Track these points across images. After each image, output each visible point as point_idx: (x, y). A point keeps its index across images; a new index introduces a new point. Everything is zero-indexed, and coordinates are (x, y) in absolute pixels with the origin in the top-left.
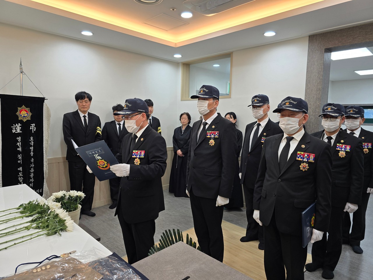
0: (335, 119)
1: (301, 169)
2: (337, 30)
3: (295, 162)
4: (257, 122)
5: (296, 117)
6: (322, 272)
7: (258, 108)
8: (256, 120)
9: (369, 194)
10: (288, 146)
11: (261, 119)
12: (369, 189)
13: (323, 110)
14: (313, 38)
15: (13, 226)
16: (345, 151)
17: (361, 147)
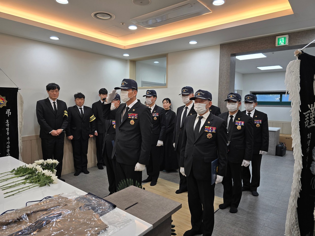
0: (235, 103)
1: (208, 137)
3: (204, 133)
4: (185, 106)
5: (204, 103)
7: (186, 96)
8: (185, 104)
9: (261, 154)
10: (199, 122)
11: (188, 104)
12: (260, 151)
14: (223, 46)
15: (13, 182)
16: (241, 125)
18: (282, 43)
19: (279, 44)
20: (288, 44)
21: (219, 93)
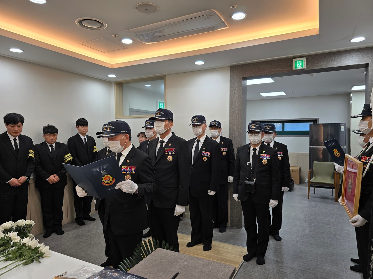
0: (258, 134)
2: (250, 63)
4: (196, 138)
6: (256, 260)
7: (197, 127)
8: (196, 137)
9: (283, 191)
11: (200, 136)
12: (283, 188)
13: (249, 128)
14: (233, 69)
16: (266, 159)
17: (276, 155)
18: (299, 66)
19: (296, 67)
20: (305, 68)
21: (230, 123)
